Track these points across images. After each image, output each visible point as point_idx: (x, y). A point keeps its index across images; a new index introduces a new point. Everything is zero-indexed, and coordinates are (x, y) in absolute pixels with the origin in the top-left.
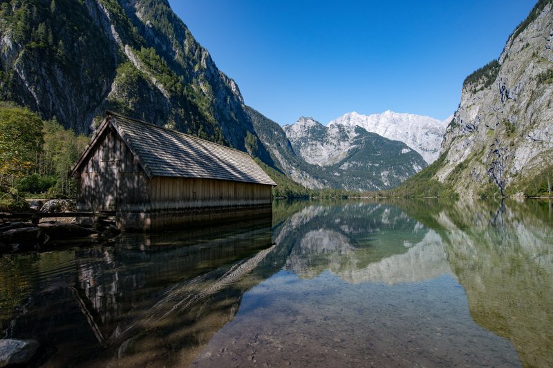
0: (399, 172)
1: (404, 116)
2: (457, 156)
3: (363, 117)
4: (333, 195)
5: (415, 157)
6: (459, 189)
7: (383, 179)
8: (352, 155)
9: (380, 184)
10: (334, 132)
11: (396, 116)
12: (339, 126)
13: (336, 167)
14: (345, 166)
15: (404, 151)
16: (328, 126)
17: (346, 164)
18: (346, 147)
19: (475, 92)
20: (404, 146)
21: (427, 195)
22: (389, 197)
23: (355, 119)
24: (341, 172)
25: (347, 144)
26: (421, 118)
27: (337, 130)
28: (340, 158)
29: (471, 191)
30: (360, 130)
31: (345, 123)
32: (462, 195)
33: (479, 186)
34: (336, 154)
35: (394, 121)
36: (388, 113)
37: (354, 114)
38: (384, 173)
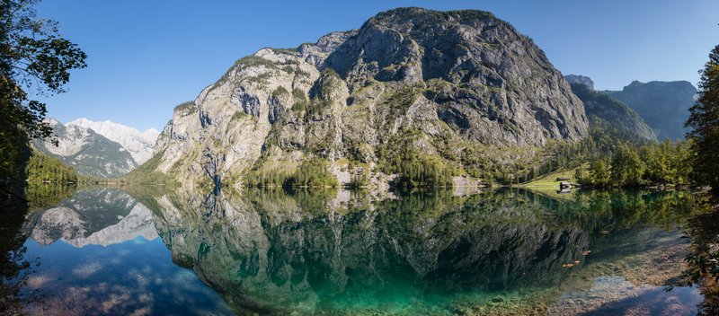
0: (119, 165)
1: (119, 125)
2: (172, 156)
3: (91, 123)
4: (88, 180)
5: (127, 154)
6: (181, 179)
7: (107, 169)
8: (84, 150)
9: (105, 173)
10: (71, 131)
11: (114, 125)
12: (75, 127)
13: (72, 158)
14: (80, 157)
15: (121, 150)
16: (67, 125)
17: (80, 156)
18: (80, 143)
19: (182, 116)
20: (121, 146)
21: (159, 183)
22: (128, 184)
23: (85, 123)
24: (77, 161)
25: (81, 140)
26: (129, 129)
27: (74, 129)
28: (75, 152)
29: (191, 181)
30: (90, 131)
31: (78, 125)
32: (183, 184)
33: (197, 178)
34: (72, 147)
35: (112, 128)
36: (108, 122)
37: (84, 120)
38: (108, 165)
